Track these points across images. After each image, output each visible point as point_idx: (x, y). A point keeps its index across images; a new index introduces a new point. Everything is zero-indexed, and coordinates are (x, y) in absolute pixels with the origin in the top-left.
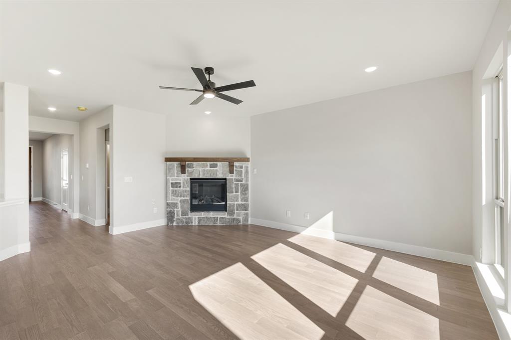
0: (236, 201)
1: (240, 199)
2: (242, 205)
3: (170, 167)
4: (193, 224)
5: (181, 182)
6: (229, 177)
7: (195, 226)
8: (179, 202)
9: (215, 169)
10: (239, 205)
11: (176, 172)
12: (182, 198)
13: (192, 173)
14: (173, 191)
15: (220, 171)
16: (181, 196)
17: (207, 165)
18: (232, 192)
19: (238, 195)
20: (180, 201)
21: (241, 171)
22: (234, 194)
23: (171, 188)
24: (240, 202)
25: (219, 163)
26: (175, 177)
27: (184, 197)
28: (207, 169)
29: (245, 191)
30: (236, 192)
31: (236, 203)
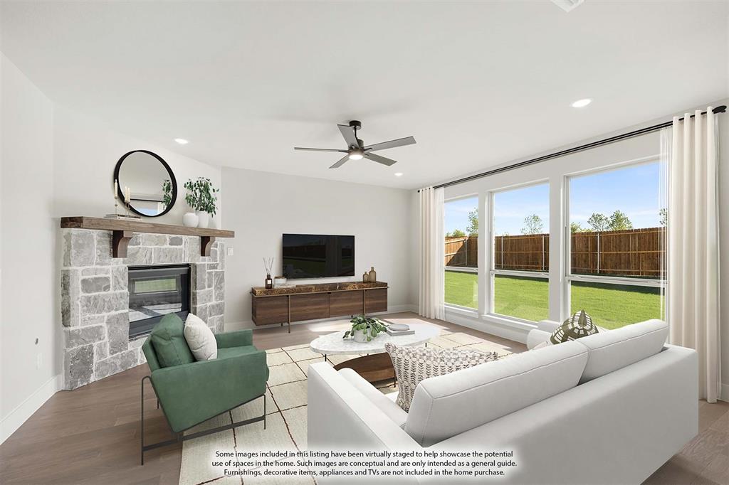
0: (210, 301)
1: (214, 297)
2: (217, 305)
3: (81, 242)
4: (139, 364)
5: (110, 275)
6: (200, 261)
7: (142, 366)
8: (104, 324)
9: (179, 247)
10: (213, 306)
11: (96, 252)
12: (113, 313)
13: (134, 255)
14: (88, 299)
15: (187, 251)
16: (110, 309)
17: (165, 240)
18: (204, 288)
19: (211, 291)
20: (109, 322)
21: (216, 251)
22: (207, 289)
23: (82, 294)
24: (214, 302)
25: (184, 237)
26: (94, 266)
27: (116, 310)
28: (165, 246)
29: (220, 283)
30: (209, 286)
31: (209, 304)
